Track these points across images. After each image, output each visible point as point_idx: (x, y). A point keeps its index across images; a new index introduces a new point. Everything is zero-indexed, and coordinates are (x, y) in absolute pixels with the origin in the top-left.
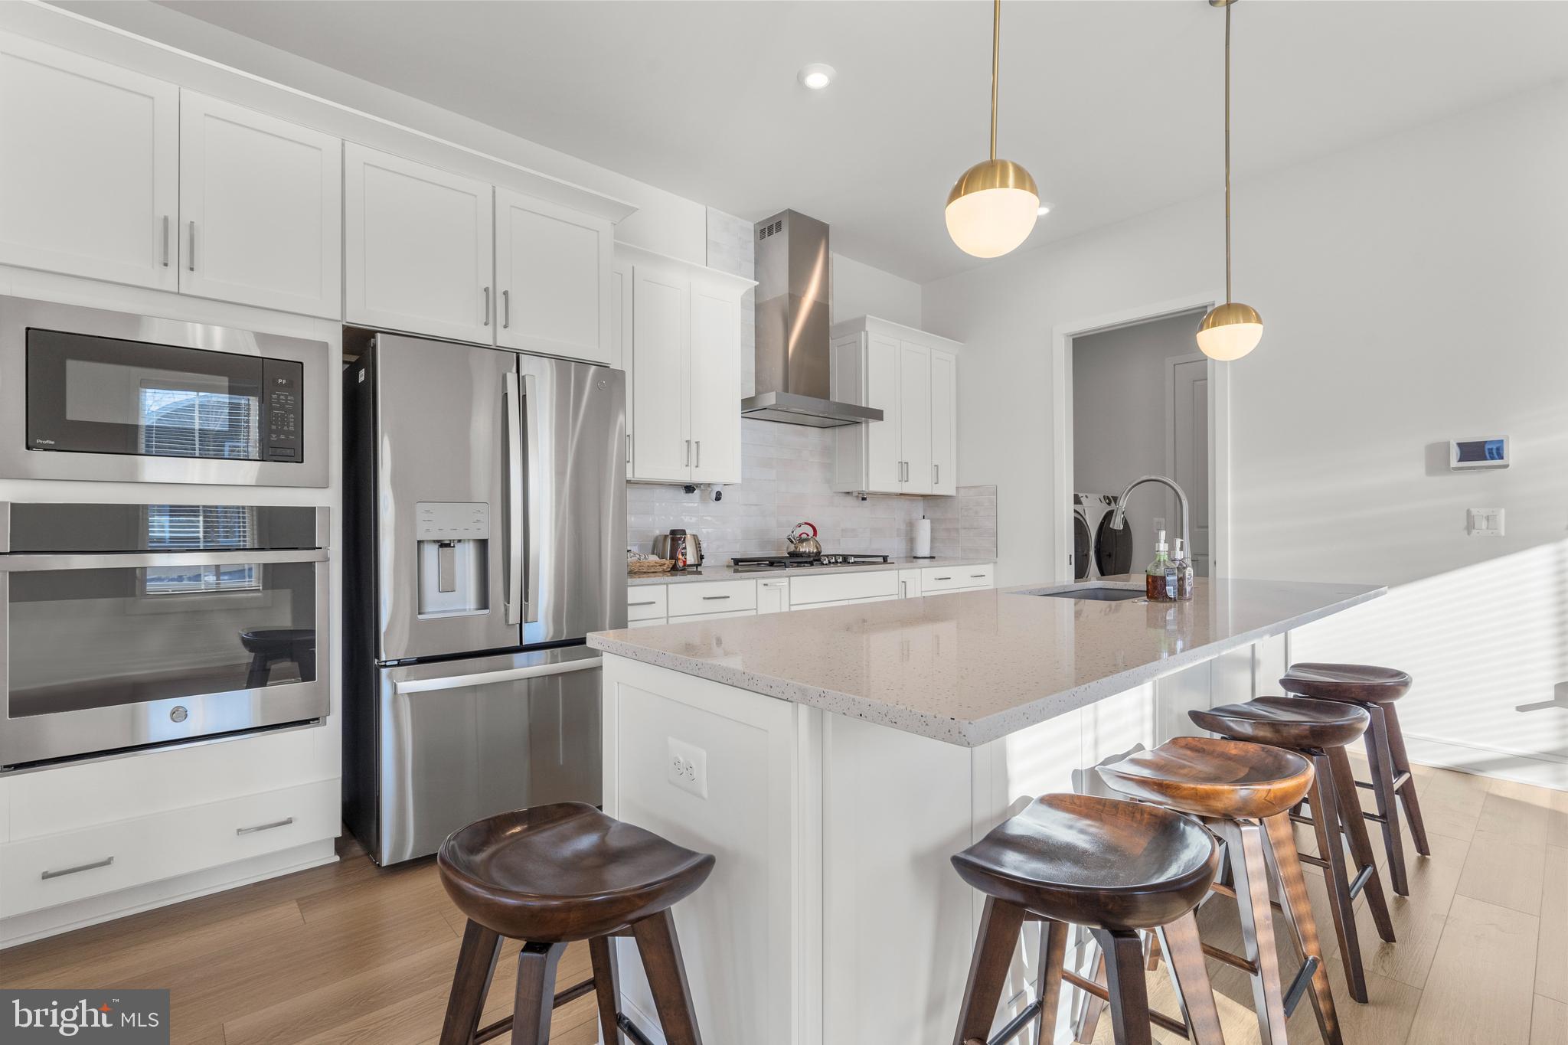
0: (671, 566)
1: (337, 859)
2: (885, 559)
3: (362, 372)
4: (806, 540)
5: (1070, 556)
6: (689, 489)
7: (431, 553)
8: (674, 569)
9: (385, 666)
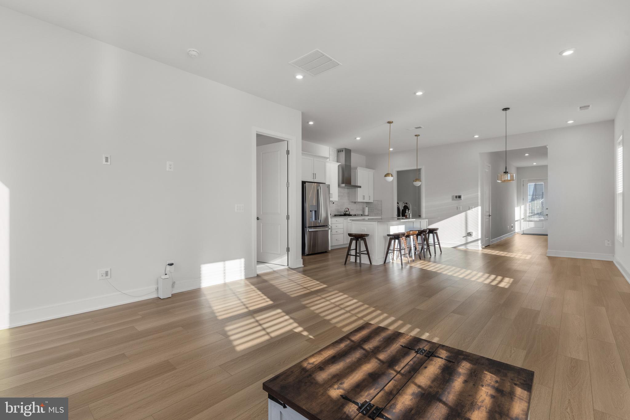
3: (304, 187)
5: (397, 214)
9: (307, 228)
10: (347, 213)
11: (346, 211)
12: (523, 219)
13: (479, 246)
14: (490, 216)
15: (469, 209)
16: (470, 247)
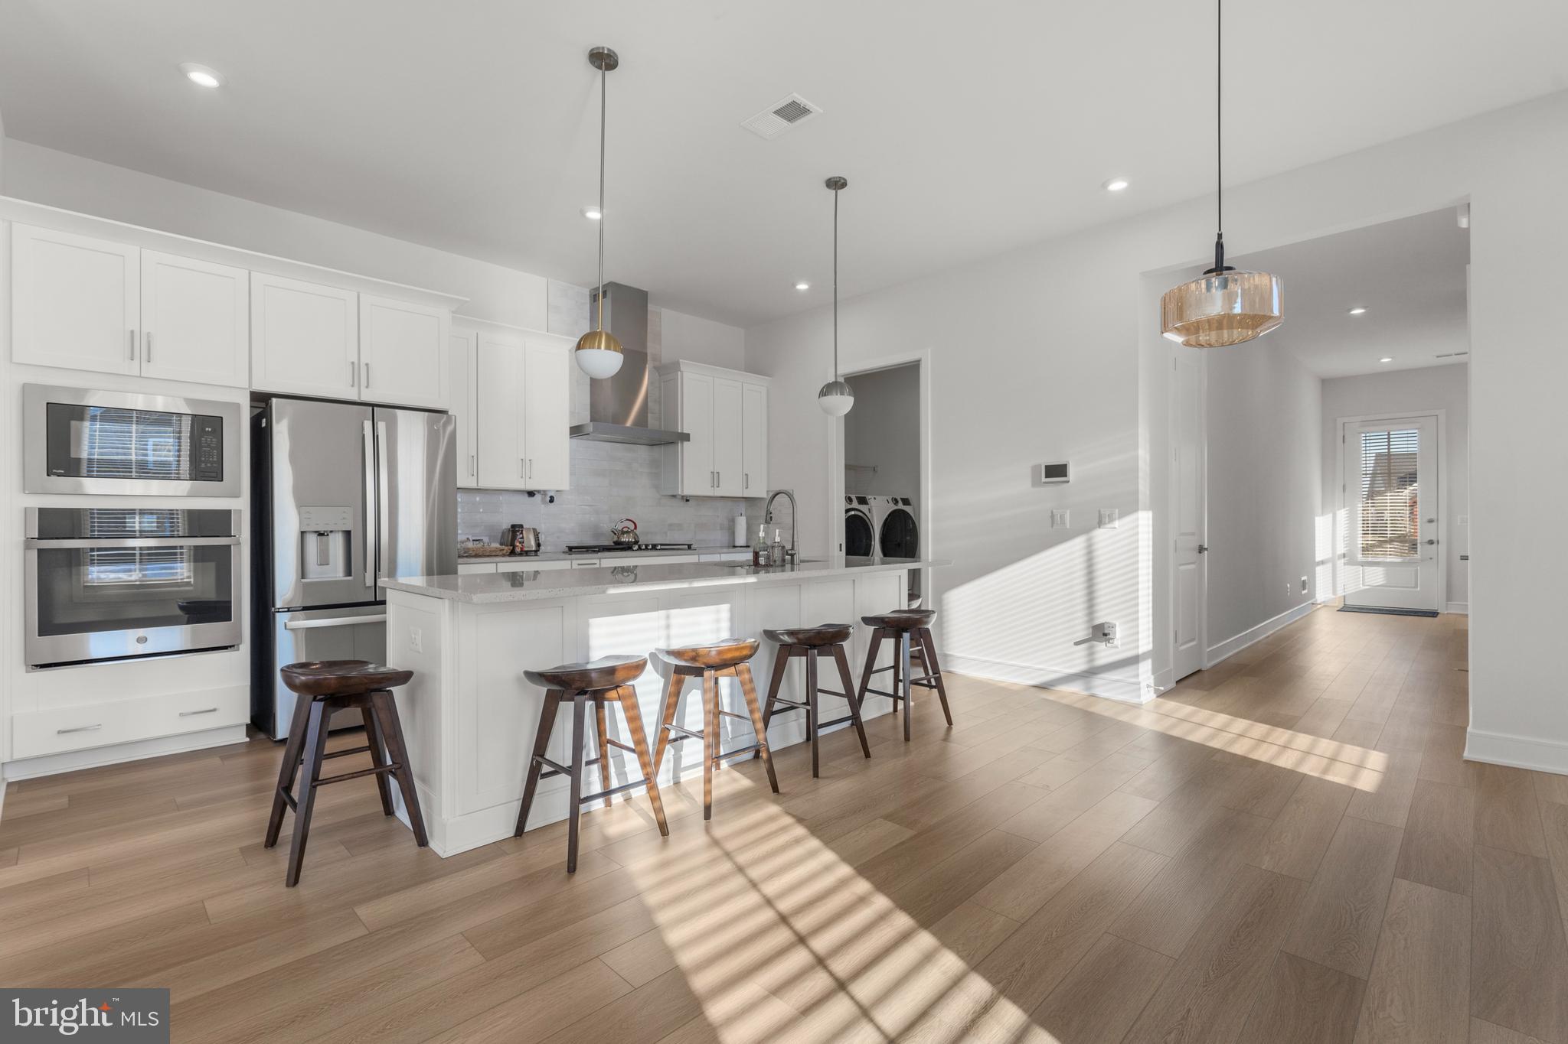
0: (509, 551)
1: (248, 739)
2: (690, 547)
3: (264, 420)
4: (627, 532)
5: (841, 545)
6: (531, 494)
7: (312, 541)
8: (512, 553)
9: (279, 612)
10: (625, 539)
11: (623, 533)
12: (1344, 556)
13: (1143, 685)
14: (1201, 549)
15: (1100, 524)
16: (1108, 689)
